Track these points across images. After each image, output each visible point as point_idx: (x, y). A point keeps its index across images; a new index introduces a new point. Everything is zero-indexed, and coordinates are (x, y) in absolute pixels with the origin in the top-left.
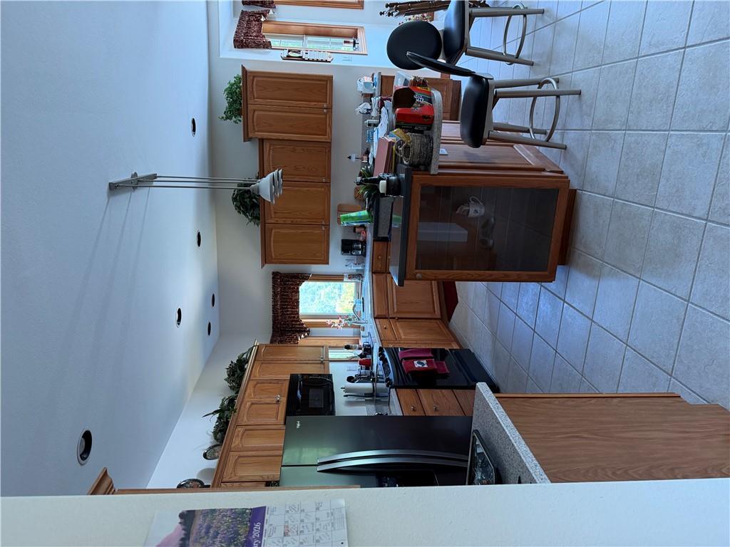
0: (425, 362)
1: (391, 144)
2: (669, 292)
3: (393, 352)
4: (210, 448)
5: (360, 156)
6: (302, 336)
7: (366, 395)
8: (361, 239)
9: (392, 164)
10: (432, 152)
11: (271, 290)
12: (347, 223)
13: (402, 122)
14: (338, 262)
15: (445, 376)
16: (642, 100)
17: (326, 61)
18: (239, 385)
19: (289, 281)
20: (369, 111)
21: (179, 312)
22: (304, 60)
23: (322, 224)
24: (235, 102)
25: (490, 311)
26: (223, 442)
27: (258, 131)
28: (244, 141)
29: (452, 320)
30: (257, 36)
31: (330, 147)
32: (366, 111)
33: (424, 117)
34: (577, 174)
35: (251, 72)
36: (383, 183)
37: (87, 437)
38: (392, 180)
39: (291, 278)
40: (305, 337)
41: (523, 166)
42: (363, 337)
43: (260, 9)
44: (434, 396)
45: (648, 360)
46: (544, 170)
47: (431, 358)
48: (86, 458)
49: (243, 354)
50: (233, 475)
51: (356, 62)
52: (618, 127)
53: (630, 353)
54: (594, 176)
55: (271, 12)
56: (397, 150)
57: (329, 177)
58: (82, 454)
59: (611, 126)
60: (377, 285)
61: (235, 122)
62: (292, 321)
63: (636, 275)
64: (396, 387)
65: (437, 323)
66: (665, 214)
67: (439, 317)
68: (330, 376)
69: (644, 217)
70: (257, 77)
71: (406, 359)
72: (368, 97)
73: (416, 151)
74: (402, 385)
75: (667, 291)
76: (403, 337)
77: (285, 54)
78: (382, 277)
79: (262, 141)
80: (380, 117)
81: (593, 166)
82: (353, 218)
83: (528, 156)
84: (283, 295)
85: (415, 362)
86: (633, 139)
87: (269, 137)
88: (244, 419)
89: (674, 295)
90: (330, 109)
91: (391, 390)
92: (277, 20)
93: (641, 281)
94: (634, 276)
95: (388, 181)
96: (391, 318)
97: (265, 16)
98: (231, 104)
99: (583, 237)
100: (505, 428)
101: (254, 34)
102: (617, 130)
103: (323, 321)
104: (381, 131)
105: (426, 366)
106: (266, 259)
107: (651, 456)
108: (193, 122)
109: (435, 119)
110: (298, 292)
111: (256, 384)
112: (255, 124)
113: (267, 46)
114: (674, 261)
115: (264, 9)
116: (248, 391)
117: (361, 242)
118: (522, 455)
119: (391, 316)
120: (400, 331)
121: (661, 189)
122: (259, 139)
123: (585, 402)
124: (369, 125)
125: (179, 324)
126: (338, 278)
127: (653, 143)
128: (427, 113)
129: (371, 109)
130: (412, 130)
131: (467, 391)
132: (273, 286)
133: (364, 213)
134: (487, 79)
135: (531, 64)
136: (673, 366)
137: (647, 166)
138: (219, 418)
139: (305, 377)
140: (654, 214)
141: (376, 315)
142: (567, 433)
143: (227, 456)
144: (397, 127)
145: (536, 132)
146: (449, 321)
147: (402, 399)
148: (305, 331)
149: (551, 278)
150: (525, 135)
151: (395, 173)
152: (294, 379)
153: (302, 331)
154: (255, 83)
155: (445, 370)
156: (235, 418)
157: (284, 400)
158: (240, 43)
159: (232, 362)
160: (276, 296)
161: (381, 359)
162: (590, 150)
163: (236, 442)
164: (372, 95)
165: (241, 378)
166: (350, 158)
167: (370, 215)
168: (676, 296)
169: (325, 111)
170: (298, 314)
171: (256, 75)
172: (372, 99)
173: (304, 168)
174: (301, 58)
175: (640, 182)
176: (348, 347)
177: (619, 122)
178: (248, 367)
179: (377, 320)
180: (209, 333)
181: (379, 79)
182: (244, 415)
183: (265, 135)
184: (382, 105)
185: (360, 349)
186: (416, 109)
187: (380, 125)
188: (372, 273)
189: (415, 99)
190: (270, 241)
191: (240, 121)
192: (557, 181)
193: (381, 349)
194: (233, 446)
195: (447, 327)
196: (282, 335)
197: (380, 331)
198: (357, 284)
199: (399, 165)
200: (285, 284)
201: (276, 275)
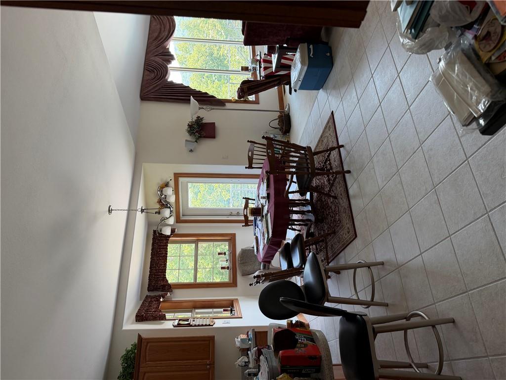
13: (287, 366)
17: (209, 325)
20: (246, 364)
22: (191, 326)
24: (128, 366)
30: (155, 311)
32: (244, 364)
33: (311, 358)
35: (146, 339)
43: (160, 293)
51: (234, 323)
55: (169, 294)
70: (150, 342)
72: (245, 351)
77: (176, 323)
80: (259, 366)
90: (212, 364)
92: (173, 299)
97: (163, 297)
98: (125, 369)
101: (153, 310)
113: (163, 318)
115: (163, 293)
124: (249, 374)
128: (312, 353)
129: (249, 362)
130: (299, 374)
134: (361, 316)
135: (387, 305)
144: (282, 372)
150: (410, 370)
154: (148, 348)
158: (140, 318)
164: (248, 349)
169: (208, 366)
171: (150, 341)
172: (249, 352)
174: (189, 325)
181: (253, 335)
184: (259, 353)
186: (299, 351)
187: (260, 373)
189: (297, 340)
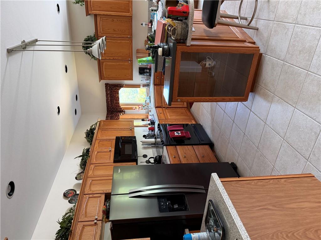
0: (180, 132)
1: (164, 25)
2: (312, 118)
3: (165, 126)
4: (78, 174)
5: (147, 24)
6: (121, 114)
7: (152, 144)
8: (149, 67)
9: (165, 37)
10: (188, 33)
11: (105, 92)
12: (141, 64)
13: (171, 15)
14: (137, 78)
15: (189, 139)
16: (308, 7)
18: (92, 141)
19: (113, 88)
21: (59, 108)
23: (129, 60)
25: (211, 107)
26: (85, 170)
27: (94, 10)
28: (86, 16)
29: (192, 108)
31: (132, 19)
33: (184, 12)
34: (263, 45)
36: (160, 50)
37: (12, 184)
38: (165, 48)
39: (115, 87)
40: (123, 114)
41: (235, 39)
42: (150, 115)
44: (184, 150)
45: (296, 150)
46: (245, 41)
47: (183, 130)
48: (12, 195)
49: (93, 125)
50: (89, 190)
52: (290, 21)
53: (285, 144)
54: (273, 47)
56: (168, 29)
57: (131, 35)
58: (10, 192)
59: (286, 20)
60: (157, 91)
61: (81, 5)
62: (117, 107)
63: (293, 105)
64: (166, 145)
65: (185, 110)
66: (315, 76)
67: (186, 106)
68: (135, 137)
69: (302, 75)
71: (171, 131)
73: (179, 32)
74: (169, 144)
75: (311, 117)
76: (169, 118)
78: (159, 87)
79: (96, 16)
80: (158, 7)
81: (273, 41)
82: (144, 61)
83: (237, 32)
84: (111, 95)
85: (175, 133)
86: (299, 30)
87: (99, 14)
88: (94, 161)
89: (315, 120)
91: (164, 147)
93: (296, 109)
94: (291, 105)
95: (163, 49)
96: (163, 107)
99: (264, 79)
100: (228, 207)
102: (290, 23)
103: (131, 107)
104: (158, 15)
105: (180, 134)
106: (101, 77)
107: (305, 221)
108: (58, 5)
109: (190, 14)
110: (118, 93)
111: (100, 142)
112: (92, 6)
114: (317, 103)
116: (95, 146)
117: (148, 69)
118: (239, 228)
119: (163, 106)
120: (168, 114)
121: (314, 61)
122: (94, 15)
123: (267, 182)
124: (152, 10)
125: (59, 114)
126: (137, 86)
127: (312, 34)
128: (185, 10)
130: (177, 19)
131: (199, 146)
132: (106, 90)
133: (150, 58)
136: (309, 156)
137: (307, 47)
138: (82, 159)
139: (123, 138)
140: (307, 75)
141: (156, 106)
142: (260, 206)
143: (86, 180)
145: (242, 18)
146: (191, 108)
147: (169, 152)
148: (123, 112)
149: (246, 100)
150: (236, 21)
151: (167, 43)
152: (118, 139)
153: (121, 112)
155: (189, 136)
156: (90, 160)
157: (113, 150)
159: (87, 130)
160: (108, 95)
161: (159, 130)
162: (272, 32)
163: (90, 173)
165: (92, 137)
166: (142, 24)
167: (153, 60)
168: (316, 121)
170: (119, 103)
173: (118, 30)
175: (301, 55)
176: (143, 120)
177: (292, 19)
178: (95, 132)
179: (157, 109)
180: (76, 114)
182: (93, 158)
183: (97, 12)
185: (149, 121)
186: (179, 8)
187: (158, 11)
188: (154, 85)
189: (178, 2)
190: (103, 68)
191: (84, 5)
192: (253, 50)
193: (159, 125)
194: (89, 175)
195: (190, 111)
196: (112, 113)
197: (158, 115)
198: (147, 89)
199: (169, 38)
200: (112, 89)
201: (107, 85)
